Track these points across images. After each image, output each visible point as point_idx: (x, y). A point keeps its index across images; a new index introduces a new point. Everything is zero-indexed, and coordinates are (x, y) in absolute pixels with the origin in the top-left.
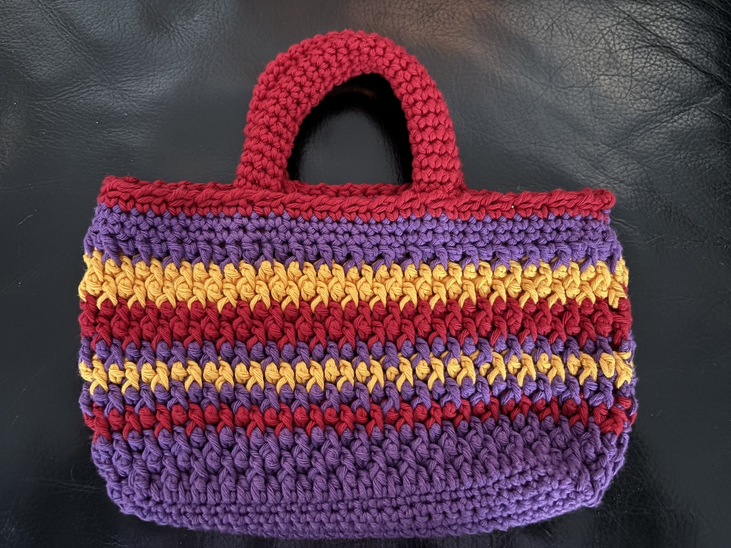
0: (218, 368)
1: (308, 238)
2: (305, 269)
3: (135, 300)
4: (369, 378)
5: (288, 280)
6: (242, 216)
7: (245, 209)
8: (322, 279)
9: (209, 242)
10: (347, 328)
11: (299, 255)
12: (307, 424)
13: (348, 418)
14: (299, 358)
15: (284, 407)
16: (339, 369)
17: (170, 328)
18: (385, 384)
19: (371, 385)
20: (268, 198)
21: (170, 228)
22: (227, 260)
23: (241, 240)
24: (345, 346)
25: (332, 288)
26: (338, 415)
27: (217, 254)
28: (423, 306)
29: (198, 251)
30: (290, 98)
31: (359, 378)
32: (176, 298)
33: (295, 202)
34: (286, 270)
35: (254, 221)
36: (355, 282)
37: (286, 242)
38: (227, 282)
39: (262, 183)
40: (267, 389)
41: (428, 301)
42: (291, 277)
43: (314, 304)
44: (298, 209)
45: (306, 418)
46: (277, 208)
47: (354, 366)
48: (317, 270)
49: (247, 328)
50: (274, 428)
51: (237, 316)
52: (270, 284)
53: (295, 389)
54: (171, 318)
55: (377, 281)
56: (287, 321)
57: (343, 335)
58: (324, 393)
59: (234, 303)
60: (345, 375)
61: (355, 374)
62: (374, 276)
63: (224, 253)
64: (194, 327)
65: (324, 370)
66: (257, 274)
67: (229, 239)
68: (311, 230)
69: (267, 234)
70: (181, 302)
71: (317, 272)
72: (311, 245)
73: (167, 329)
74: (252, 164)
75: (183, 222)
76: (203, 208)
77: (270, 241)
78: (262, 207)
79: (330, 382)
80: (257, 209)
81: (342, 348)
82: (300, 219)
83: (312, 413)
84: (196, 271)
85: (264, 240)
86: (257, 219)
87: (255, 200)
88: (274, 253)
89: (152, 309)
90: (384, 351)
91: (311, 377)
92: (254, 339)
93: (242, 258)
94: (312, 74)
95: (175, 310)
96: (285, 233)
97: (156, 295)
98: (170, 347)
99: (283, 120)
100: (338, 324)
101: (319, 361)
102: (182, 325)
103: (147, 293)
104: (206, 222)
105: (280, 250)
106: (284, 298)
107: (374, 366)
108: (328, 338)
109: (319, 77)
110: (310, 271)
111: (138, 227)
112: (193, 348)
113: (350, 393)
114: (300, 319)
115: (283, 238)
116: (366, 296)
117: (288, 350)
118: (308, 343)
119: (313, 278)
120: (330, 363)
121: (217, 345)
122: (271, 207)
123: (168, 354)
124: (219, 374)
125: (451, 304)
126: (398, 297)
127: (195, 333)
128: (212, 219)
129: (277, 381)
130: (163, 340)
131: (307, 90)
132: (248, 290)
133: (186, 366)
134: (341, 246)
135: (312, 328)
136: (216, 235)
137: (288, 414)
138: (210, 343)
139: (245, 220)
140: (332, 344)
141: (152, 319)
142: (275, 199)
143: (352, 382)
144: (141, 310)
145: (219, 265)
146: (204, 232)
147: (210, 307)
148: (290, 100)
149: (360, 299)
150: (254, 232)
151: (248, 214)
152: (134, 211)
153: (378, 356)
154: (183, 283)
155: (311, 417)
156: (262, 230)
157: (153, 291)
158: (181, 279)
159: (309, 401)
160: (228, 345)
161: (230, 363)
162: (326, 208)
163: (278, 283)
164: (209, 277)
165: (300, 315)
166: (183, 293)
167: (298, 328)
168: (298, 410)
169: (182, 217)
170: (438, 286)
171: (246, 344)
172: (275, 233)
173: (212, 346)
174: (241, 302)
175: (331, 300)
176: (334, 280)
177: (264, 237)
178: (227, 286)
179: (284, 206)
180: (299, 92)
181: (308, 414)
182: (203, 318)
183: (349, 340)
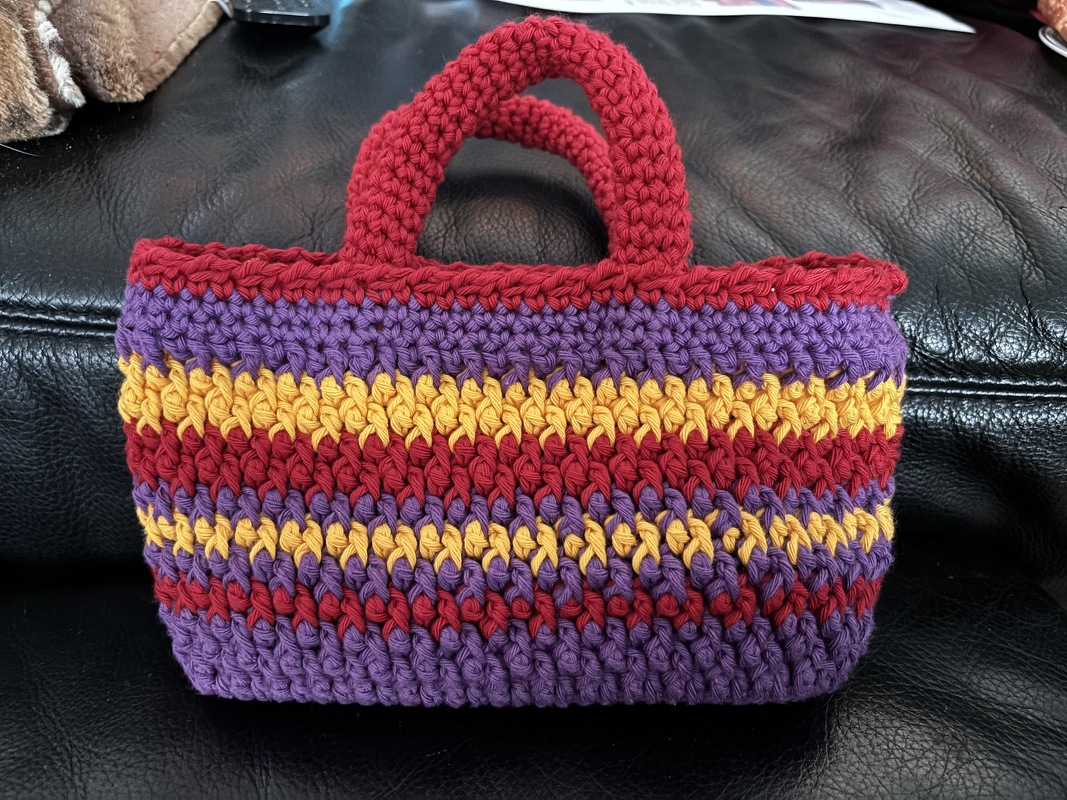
0: (301, 531)
1: (445, 338)
2: (442, 386)
3: (188, 424)
4: (533, 552)
5: (417, 402)
6: (350, 304)
7: (354, 293)
8: (468, 402)
9: (302, 343)
10: (503, 474)
11: (431, 365)
12: (433, 621)
13: (498, 612)
14: (426, 518)
15: (397, 595)
16: (487, 538)
17: (239, 469)
18: (559, 563)
19: (536, 562)
20: (387, 276)
21: (241, 319)
22: (325, 371)
23: (347, 341)
24: (497, 502)
25: (480, 416)
26: (484, 608)
27: (314, 362)
28: (623, 442)
29: (286, 356)
30: (426, 124)
31: (518, 551)
32: (251, 422)
33: (427, 281)
34: (414, 388)
35: (367, 312)
36: (517, 406)
37: (413, 345)
38: (325, 405)
39: (380, 252)
40: (372, 566)
41: (633, 434)
42: (421, 399)
43: (453, 439)
44: (432, 292)
45: (431, 614)
46: (401, 292)
47: (510, 532)
48: (460, 387)
49: (354, 474)
50: (381, 625)
51: (340, 455)
52: (390, 409)
53: (416, 567)
54: (243, 453)
55: (553, 404)
56: (413, 465)
57: (495, 486)
58: (462, 573)
59: (336, 437)
60: (496, 547)
61: (512, 546)
62: (548, 397)
63: (322, 360)
64: (276, 468)
65: (463, 539)
66: (370, 394)
67: (331, 339)
68: (451, 325)
69: (386, 332)
70: (260, 430)
71: (460, 391)
72: (451, 350)
73: (235, 470)
74: (366, 225)
75: (261, 310)
76: (292, 290)
77: (390, 343)
78: (379, 291)
79: (473, 558)
80: (371, 293)
81: (493, 504)
82: (435, 307)
83: (441, 607)
84: (281, 384)
85: (382, 340)
86: (371, 309)
87: (368, 280)
88: (397, 361)
89: (214, 437)
90: (560, 509)
91: (444, 547)
92: (361, 489)
93: (348, 369)
94: (461, 85)
95: (249, 441)
96: (412, 331)
97: (221, 418)
98: (237, 496)
99: (415, 159)
100: (487, 468)
101: (458, 524)
102: (260, 466)
103: (207, 416)
104: (297, 313)
105: (405, 356)
106: (410, 430)
107: (543, 533)
108: (474, 490)
109: (473, 89)
110: (449, 390)
111: (191, 318)
112: (272, 499)
113: (503, 576)
114: (432, 461)
115: (408, 338)
116: (534, 426)
117: (411, 507)
118: (442, 498)
119: (453, 401)
120: (474, 529)
121: (307, 497)
122: (392, 291)
123: (233, 507)
124: (300, 540)
125: (668, 439)
126: (585, 429)
127: (276, 478)
128: (307, 309)
129: (389, 552)
130: (227, 485)
131: (452, 111)
132: (357, 418)
133: (257, 526)
134: (496, 351)
135: (450, 476)
136: (311, 333)
137: (402, 607)
138: (296, 494)
139: (353, 312)
140: (478, 499)
141: (213, 453)
142: (399, 278)
143: (506, 557)
144: (196, 440)
145: (314, 377)
146: (294, 328)
147: (301, 441)
148: (425, 129)
149: (523, 431)
150: (367, 329)
151: (358, 300)
152: (185, 294)
153: (550, 517)
154: (262, 401)
155: (440, 612)
156: (378, 325)
157: (216, 413)
158: (260, 396)
159: (437, 587)
160: (322, 497)
161: (321, 524)
162: (474, 288)
163: (400, 408)
164: (300, 395)
165: (432, 454)
166: (262, 417)
167: (428, 475)
168: (419, 601)
169: (259, 302)
170: (647, 413)
171: (349, 497)
172: (398, 332)
173: (300, 499)
174: (347, 435)
175: (479, 432)
176: (485, 402)
177: (381, 337)
178: (325, 409)
179: (410, 288)
180: (440, 115)
181: (435, 607)
182: (290, 456)
183: (505, 493)
